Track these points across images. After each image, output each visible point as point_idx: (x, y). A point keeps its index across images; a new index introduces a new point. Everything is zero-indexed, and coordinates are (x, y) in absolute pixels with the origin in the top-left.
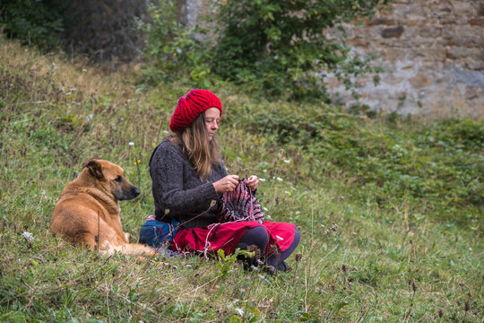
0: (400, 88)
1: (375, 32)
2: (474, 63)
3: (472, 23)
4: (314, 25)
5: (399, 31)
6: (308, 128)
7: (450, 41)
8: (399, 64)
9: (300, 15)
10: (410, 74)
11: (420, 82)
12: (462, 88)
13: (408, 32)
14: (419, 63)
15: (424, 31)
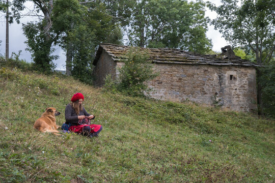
0: (161, 95)
1: (156, 83)
2: (177, 90)
3: (177, 82)
4: (141, 81)
5: (162, 83)
6: (133, 102)
7: (172, 85)
8: (161, 90)
9: (138, 79)
10: (163, 92)
11: (165, 94)
12: (174, 95)
13: (163, 83)
14: (166, 90)
15: (167, 83)
